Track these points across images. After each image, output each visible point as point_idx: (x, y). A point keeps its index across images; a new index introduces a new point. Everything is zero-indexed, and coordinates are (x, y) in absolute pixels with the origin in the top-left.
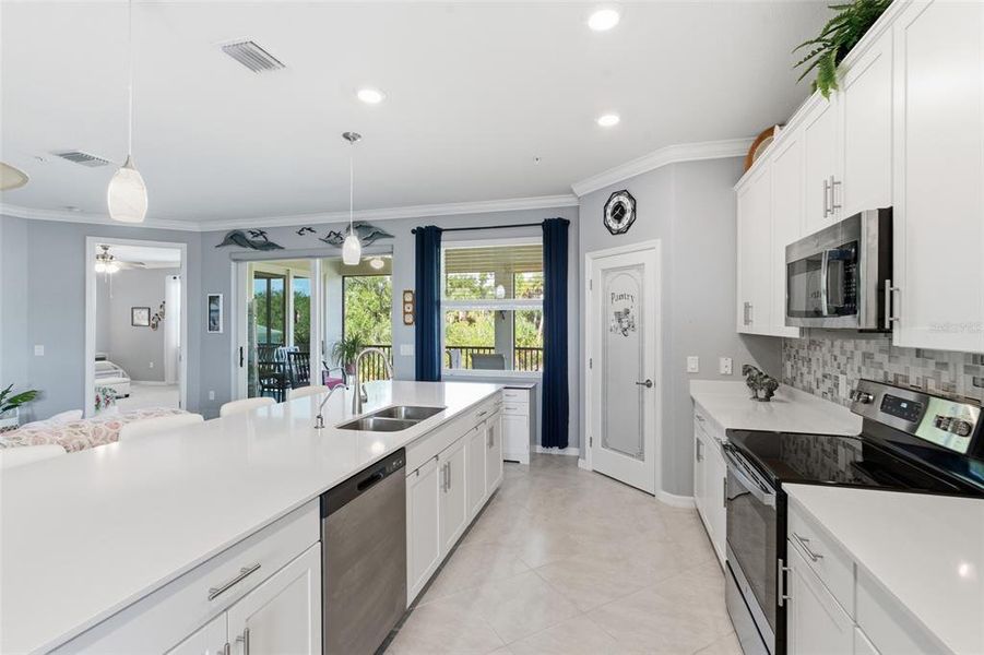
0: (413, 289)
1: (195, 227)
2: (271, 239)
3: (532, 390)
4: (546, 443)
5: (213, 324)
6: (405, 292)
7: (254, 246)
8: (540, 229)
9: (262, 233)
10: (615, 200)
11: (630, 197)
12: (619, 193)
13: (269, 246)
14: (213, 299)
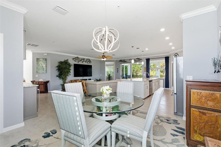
0: (146, 67)
1: (115, 60)
2: (126, 61)
3: (164, 80)
4: (166, 87)
5: (118, 72)
6: (145, 67)
7: (123, 62)
8: (165, 58)
9: (124, 60)
10: (175, 55)
11: (178, 54)
12: (176, 54)
13: (125, 62)
14: (118, 69)
